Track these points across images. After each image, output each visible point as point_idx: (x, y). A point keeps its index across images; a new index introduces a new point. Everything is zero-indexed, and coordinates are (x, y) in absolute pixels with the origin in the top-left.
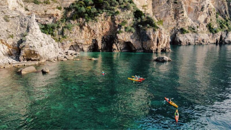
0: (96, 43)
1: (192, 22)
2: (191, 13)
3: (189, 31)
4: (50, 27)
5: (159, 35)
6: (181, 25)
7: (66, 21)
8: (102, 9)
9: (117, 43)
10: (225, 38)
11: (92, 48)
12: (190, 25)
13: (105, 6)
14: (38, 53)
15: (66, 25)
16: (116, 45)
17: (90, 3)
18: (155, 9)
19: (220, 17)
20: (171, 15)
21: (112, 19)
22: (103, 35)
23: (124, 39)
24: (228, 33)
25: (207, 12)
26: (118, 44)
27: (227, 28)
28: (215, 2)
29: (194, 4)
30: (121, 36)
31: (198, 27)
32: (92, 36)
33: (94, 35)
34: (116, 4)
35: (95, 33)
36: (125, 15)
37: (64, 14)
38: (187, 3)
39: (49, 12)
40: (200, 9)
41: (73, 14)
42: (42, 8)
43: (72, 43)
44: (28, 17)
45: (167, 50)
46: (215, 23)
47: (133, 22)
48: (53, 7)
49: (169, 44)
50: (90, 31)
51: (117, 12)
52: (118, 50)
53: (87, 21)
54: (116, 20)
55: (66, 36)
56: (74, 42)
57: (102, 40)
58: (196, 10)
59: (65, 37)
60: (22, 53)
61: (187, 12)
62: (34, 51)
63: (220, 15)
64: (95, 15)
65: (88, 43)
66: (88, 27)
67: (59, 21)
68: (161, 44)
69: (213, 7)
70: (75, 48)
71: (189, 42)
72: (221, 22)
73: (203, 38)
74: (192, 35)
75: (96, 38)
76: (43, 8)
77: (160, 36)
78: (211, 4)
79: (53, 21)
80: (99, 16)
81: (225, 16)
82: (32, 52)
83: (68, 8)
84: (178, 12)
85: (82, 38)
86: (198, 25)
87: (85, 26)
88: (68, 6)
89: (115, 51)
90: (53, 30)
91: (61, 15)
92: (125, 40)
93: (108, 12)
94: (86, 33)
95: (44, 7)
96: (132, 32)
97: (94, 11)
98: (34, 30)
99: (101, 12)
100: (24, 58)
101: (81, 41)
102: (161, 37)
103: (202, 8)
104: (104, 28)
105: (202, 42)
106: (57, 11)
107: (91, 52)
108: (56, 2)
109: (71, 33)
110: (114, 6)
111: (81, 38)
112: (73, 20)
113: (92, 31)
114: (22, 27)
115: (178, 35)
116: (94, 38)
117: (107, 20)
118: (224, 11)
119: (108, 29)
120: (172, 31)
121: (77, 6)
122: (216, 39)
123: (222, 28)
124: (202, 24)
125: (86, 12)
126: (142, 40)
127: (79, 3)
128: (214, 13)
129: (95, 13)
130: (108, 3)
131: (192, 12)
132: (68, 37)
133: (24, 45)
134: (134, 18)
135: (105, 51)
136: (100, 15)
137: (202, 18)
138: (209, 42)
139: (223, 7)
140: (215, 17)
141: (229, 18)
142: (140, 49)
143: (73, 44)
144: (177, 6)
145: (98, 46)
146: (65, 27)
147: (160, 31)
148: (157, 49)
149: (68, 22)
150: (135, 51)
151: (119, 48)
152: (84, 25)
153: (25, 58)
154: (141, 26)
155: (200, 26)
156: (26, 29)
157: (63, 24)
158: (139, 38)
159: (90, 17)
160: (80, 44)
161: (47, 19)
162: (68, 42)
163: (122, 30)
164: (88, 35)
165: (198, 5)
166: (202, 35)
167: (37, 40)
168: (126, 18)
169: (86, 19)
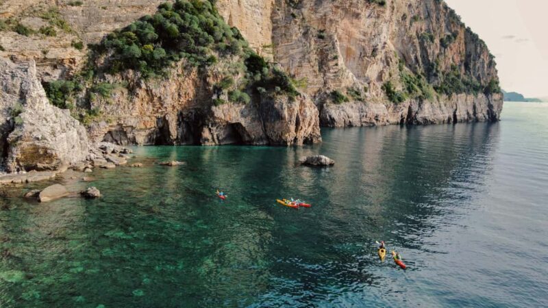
0: (164, 126)
1: (355, 78)
2: (352, 59)
3: (350, 98)
4: (57, 90)
5: (300, 110)
6: (332, 84)
7: (94, 77)
8: (179, 51)
9: (212, 126)
10: (417, 113)
11: (155, 136)
12: (350, 85)
13: (184, 44)
14: (54, 154)
15: (94, 86)
16: (210, 130)
17: (149, 36)
18: (278, 49)
19: (405, 68)
20: (312, 64)
21: (199, 72)
22: (179, 108)
23: (228, 116)
24: (422, 103)
25: (383, 59)
26: (214, 128)
27: (420, 93)
28: (395, 39)
29: (358, 42)
30: (221, 111)
31: (366, 90)
32: (155, 109)
33: (160, 108)
34: (207, 40)
35: (162, 105)
36: (228, 65)
37: (89, 59)
38: (344, 40)
39: (54, 53)
40: (369, 52)
41: (110, 59)
42: (37, 45)
43: (111, 126)
44: (18, 68)
45: (314, 140)
46: (398, 82)
47: (246, 80)
48: (62, 43)
49: (318, 127)
50: (152, 100)
51: (212, 59)
52: (214, 140)
53: (146, 77)
54: (209, 76)
55: (97, 110)
56: (115, 123)
57: (178, 120)
58: (362, 55)
59: (94, 111)
60: (15, 152)
61: (345, 57)
62: (45, 149)
63: (406, 66)
64: (163, 63)
65: (148, 127)
66: (147, 91)
67: (77, 76)
68: (304, 129)
69: (393, 48)
70: (117, 138)
71: (350, 122)
72: (409, 79)
73: (376, 113)
74: (354, 106)
75: (166, 114)
76: (40, 45)
77: (302, 112)
78: (389, 42)
79: (61, 76)
80: (172, 67)
81: (416, 68)
82: (40, 150)
83: (96, 45)
84: (327, 57)
85: (134, 114)
86: (367, 85)
87: (141, 88)
88: (98, 42)
89: (207, 143)
90: (63, 96)
91: (82, 61)
92: (228, 119)
93: (191, 59)
94: (142, 104)
95: (42, 42)
96: (244, 103)
97: (162, 56)
98: (38, 100)
99: (175, 59)
100: (19, 164)
101: (132, 122)
102: (304, 114)
103: (374, 51)
104: (182, 93)
105: (374, 121)
106: (72, 52)
107: (151, 145)
108: (70, 31)
109: (108, 103)
110: (204, 46)
111: (131, 115)
112: (113, 74)
113: (155, 98)
114: (8, 92)
115: (327, 106)
116: (159, 115)
117: (189, 74)
118: (413, 57)
119: (191, 95)
120: (315, 97)
121: (120, 43)
122: (400, 113)
123: (410, 92)
124: (374, 84)
125: (143, 57)
126: (265, 120)
127: (123, 35)
128: (395, 60)
129: (162, 59)
130: (191, 39)
131: (354, 58)
132: (100, 112)
133: (21, 136)
134: (245, 72)
135: (184, 144)
136: (173, 64)
137: (373, 71)
138: (387, 121)
139: (412, 49)
140: (398, 70)
141: (423, 72)
142: (261, 139)
143: (113, 129)
144: (324, 44)
145: (169, 132)
146: (93, 90)
147: (301, 101)
148: (296, 139)
149: (101, 78)
150: (250, 143)
151: (215, 137)
152: (139, 85)
153: (21, 164)
154: (264, 90)
155: (370, 86)
156: (17, 98)
157: (87, 82)
158: (257, 115)
159: (151, 68)
160: (130, 129)
161: (48, 69)
162: (103, 123)
163: (222, 97)
164: (148, 109)
165: (367, 43)
166: (374, 106)
167: (44, 122)
168: (230, 72)
169: (143, 73)
